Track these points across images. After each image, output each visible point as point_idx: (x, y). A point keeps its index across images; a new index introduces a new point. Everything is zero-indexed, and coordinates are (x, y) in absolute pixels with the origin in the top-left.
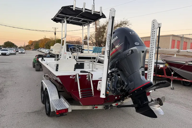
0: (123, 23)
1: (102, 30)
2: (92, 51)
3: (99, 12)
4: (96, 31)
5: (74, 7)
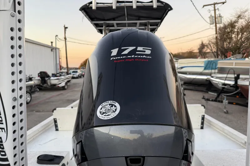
1: (228, 30)
3: (152, 2)
4: (216, 33)
5: (93, 3)
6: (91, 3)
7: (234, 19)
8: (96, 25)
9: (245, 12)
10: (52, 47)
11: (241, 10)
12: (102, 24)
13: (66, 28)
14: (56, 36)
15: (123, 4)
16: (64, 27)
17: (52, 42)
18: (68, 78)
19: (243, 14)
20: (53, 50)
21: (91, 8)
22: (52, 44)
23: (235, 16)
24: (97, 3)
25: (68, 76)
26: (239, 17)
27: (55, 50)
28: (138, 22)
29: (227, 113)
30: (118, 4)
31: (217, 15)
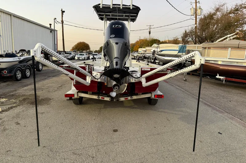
0: (241, 8)
2: (178, 50)
3: (130, 6)
4: (196, 24)
5: (101, 4)
6: (100, 4)
7: (213, 11)
8: (99, 15)
9: (223, 5)
10: (50, 28)
11: (220, 4)
12: (104, 14)
13: (63, 12)
14: (54, 19)
15: (115, 6)
16: (62, 10)
17: (50, 25)
18: (66, 56)
19: (221, 7)
20: (52, 32)
21: (100, 7)
22: (51, 26)
23: (214, 9)
24: (103, 5)
25: (66, 55)
26: (218, 10)
27: (53, 32)
28: (124, 14)
29: (186, 80)
30: (113, 6)
31: (198, 7)
